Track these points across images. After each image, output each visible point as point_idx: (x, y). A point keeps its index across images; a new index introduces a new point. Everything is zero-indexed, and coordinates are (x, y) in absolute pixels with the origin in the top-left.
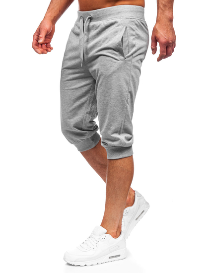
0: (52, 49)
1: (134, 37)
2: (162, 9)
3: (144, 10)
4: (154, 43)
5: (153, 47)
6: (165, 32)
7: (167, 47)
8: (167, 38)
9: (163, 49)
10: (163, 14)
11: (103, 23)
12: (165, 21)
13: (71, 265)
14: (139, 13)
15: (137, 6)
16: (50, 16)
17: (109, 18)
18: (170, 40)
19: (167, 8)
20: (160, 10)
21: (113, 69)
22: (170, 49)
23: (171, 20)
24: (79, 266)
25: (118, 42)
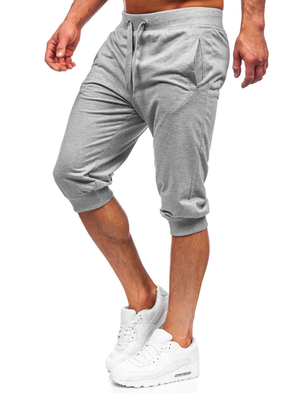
0: (73, 65)
1: (210, 55)
2: (249, 13)
3: (222, 13)
4: (237, 62)
5: (235, 67)
6: (253, 45)
7: (256, 68)
8: (255, 54)
9: (250, 70)
10: (251, 20)
11: (164, 33)
12: (252, 29)
13: (121, 386)
14: (216, 20)
15: (214, 9)
16: (75, 17)
17: (174, 25)
18: (260, 57)
19: (256, 12)
20: (246, 14)
21: (180, 103)
22: (260, 70)
23: (262, 28)
24: (133, 387)
25: (188, 63)
